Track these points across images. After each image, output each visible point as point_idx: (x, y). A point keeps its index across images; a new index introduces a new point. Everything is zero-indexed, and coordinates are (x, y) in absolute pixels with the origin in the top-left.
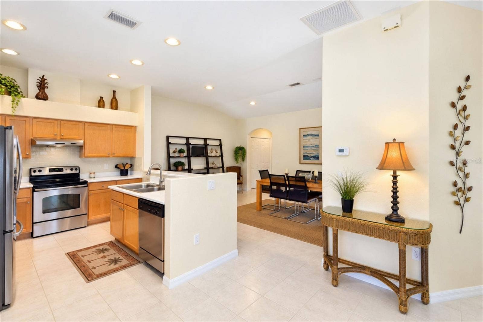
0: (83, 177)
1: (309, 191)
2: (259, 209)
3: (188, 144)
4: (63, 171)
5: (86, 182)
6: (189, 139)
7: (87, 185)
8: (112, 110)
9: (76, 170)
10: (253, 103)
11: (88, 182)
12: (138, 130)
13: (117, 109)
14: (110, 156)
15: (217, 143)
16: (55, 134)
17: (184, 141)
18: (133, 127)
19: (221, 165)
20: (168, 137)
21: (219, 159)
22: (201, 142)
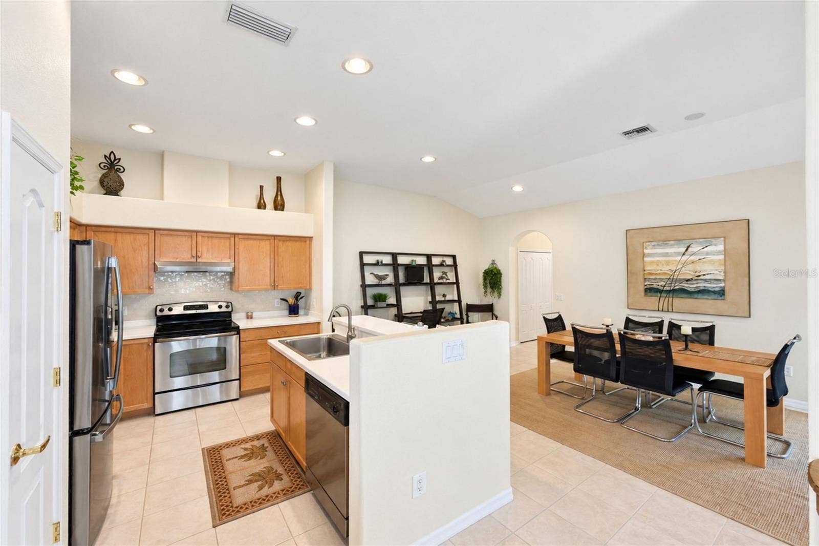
0: (239, 320)
2: (544, 389)
3: (395, 265)
4: (207, 308)
5: (238, 329)
6: (398, 255)
7: (238, 333)
8: (276, 211)
9: (227, 307)
10: (518, 188)
11: (240, 328)
12: (314, 243)
13: (283, 210)
14: (273, 289)
15: (449, 261)
16: (193, 254)
17: (388, 260)
18: (307, 239)
19: (456, 298)
20: (361, 254)
21: (453, 287)
22: (422, 261)
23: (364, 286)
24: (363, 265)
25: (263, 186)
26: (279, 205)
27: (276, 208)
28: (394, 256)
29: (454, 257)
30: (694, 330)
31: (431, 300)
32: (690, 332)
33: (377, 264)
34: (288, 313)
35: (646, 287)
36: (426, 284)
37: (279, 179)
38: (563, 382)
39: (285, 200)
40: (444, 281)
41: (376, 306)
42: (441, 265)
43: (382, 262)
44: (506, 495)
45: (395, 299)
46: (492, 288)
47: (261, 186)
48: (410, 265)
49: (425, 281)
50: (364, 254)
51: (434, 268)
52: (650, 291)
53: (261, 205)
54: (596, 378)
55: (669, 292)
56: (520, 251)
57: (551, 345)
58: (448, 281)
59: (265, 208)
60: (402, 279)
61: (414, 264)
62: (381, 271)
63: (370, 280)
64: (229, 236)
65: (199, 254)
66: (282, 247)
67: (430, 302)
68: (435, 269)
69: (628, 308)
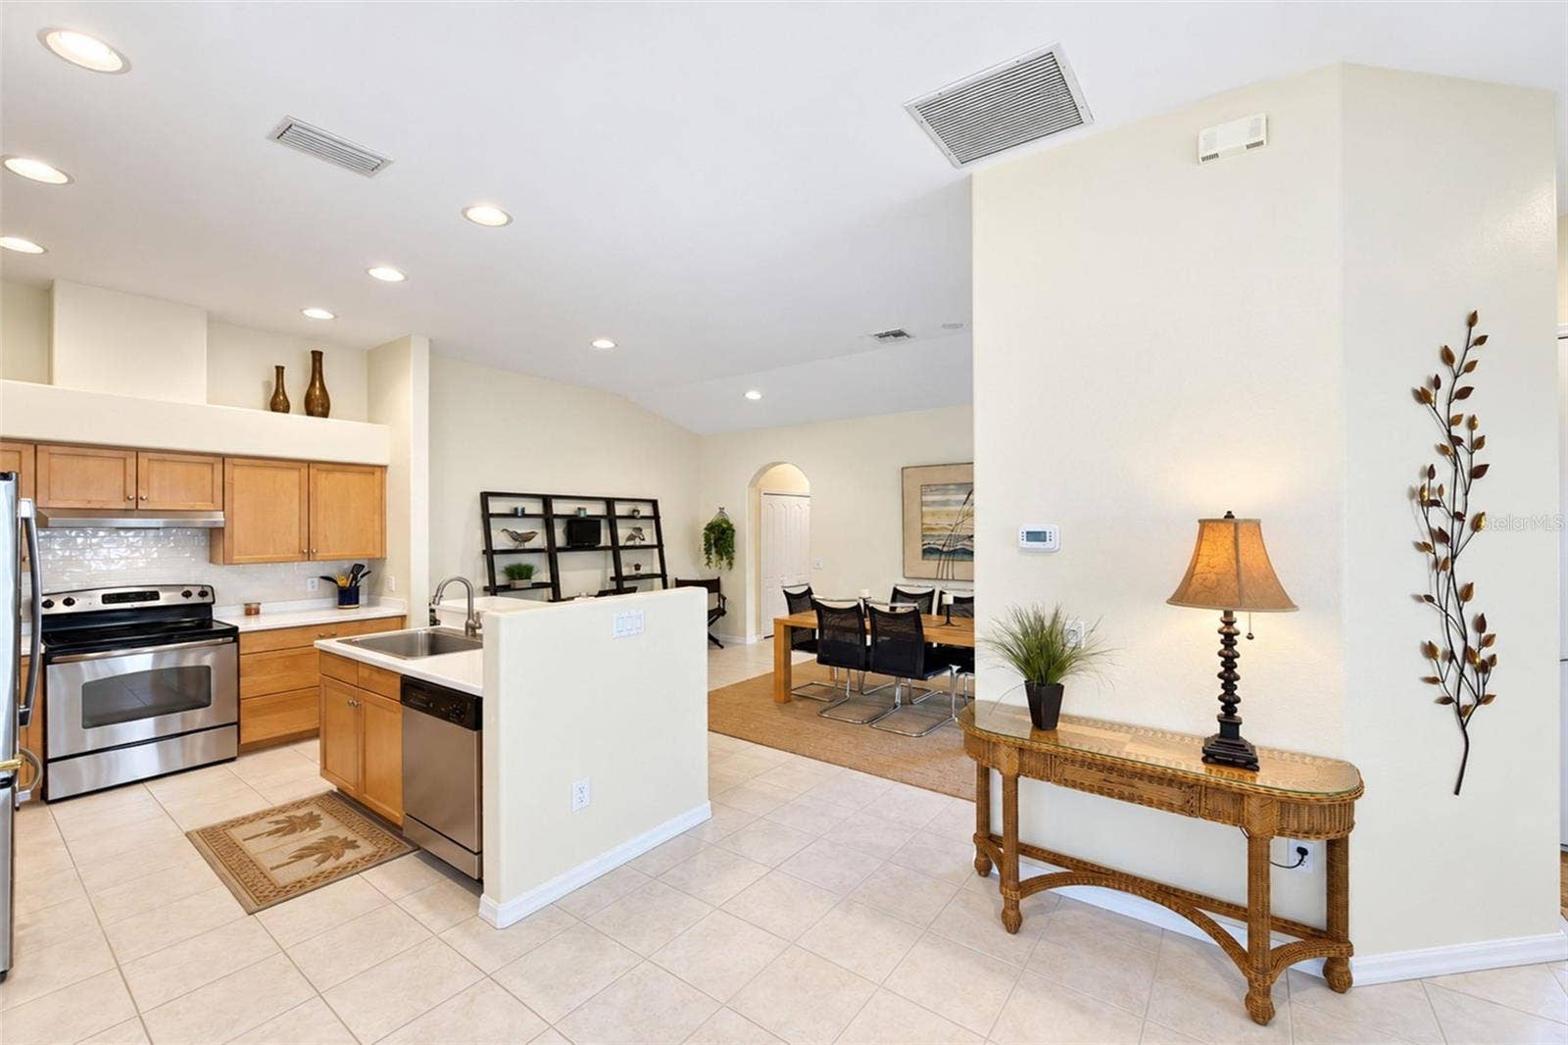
0: (225, 614)
1: (935, 645)
2: (783, 697)
3: (548, 519)
4: (158, 599)
5: (233, 632)
6: (553, 500)
7: (236, 640)
8: (310, 418)
9: (203, 594)
10: (753, 395)
11: (240, 630)
12: (390, 477)
13: (325, 414)
14: (306, 558)
15: (646, 510)
16: (128, 493)
17: (535, 507)
18: (376, 469)
19: (658, 571)
20: (485, 497)
21: (652, 552)
22: (596, 509)
23: (489, 553)
24: (487, 517)
25: (283, 368)
26: (317, 405)
27: (310, 412)
28: (547, 500)
29: (654, 503)
30: (956, 600)
31: (613, 575)
32: (951, 602)
33: (514, 514)
34: (337, 602)
35: (925, 547)
36: (605, 548)
37: (317, 356)
38: (812, 684)
39: (330, 396)
40: (638, 542)
41: (512, 587)
42: (631, 517)
43: (523, 510)
44: (702, 811)
45: (549, 575)
46: (719, 553)
47: (277, 367)
48: (576, 516)
49: (602, 544)
50: (490, 498)
51: (618, 521)
52: (928, 552)
53: (278, 403)
54: (852, 670)
55: (949, 553)
56: (765, 494)
57: (793, 630)
58: (643, 543)
59: (286, 410)
60: (560, 539)
61: (582, 515)
62: (521, 527)
63: (500, 541)
64: (211, 459)
65: (142, 494)
66: (324, 482)
67: (612, 579)
68: (619, 523)
69: (905, 577)
